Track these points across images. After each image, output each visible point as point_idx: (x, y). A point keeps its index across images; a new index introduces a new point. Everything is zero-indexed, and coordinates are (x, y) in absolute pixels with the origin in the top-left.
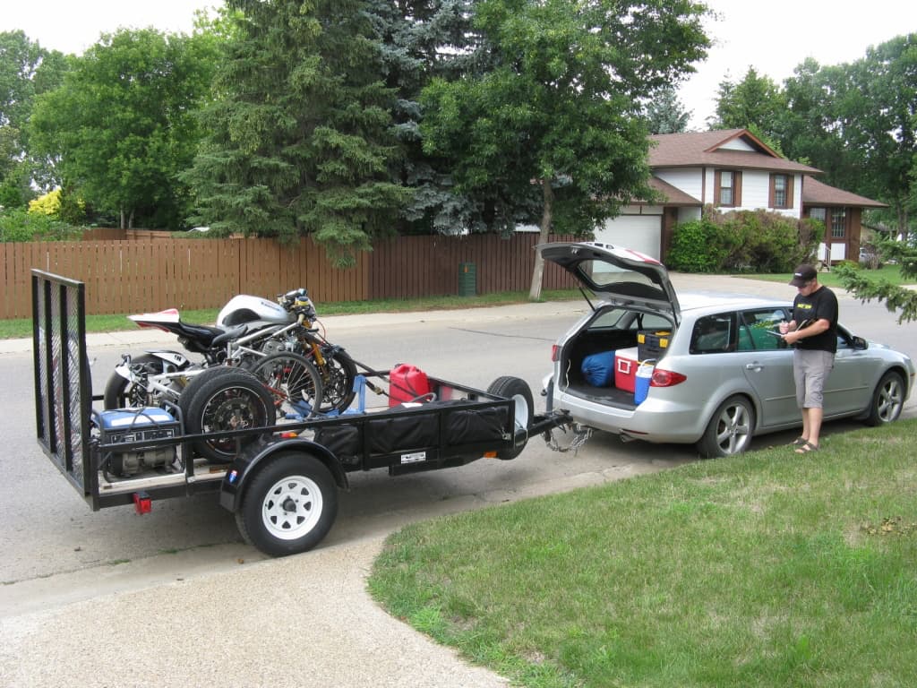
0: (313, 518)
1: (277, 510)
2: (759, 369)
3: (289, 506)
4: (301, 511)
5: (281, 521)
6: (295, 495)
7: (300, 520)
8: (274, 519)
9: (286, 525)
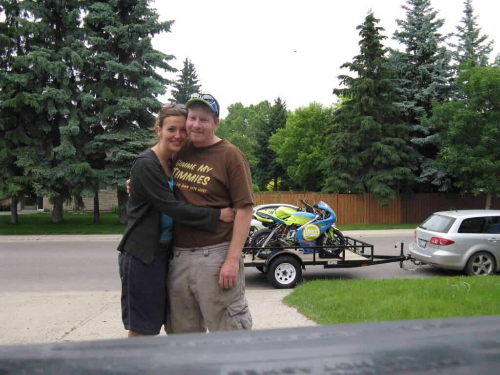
0: (290, 281)
1: (281, 272)
2: (496, 241)
3: (285, 273)
4: (288, 277)
5: (280, 276)
6: (288, 271)
7: (286, 279)
8: (278, 274)
9: (281, 279)
